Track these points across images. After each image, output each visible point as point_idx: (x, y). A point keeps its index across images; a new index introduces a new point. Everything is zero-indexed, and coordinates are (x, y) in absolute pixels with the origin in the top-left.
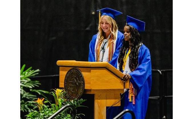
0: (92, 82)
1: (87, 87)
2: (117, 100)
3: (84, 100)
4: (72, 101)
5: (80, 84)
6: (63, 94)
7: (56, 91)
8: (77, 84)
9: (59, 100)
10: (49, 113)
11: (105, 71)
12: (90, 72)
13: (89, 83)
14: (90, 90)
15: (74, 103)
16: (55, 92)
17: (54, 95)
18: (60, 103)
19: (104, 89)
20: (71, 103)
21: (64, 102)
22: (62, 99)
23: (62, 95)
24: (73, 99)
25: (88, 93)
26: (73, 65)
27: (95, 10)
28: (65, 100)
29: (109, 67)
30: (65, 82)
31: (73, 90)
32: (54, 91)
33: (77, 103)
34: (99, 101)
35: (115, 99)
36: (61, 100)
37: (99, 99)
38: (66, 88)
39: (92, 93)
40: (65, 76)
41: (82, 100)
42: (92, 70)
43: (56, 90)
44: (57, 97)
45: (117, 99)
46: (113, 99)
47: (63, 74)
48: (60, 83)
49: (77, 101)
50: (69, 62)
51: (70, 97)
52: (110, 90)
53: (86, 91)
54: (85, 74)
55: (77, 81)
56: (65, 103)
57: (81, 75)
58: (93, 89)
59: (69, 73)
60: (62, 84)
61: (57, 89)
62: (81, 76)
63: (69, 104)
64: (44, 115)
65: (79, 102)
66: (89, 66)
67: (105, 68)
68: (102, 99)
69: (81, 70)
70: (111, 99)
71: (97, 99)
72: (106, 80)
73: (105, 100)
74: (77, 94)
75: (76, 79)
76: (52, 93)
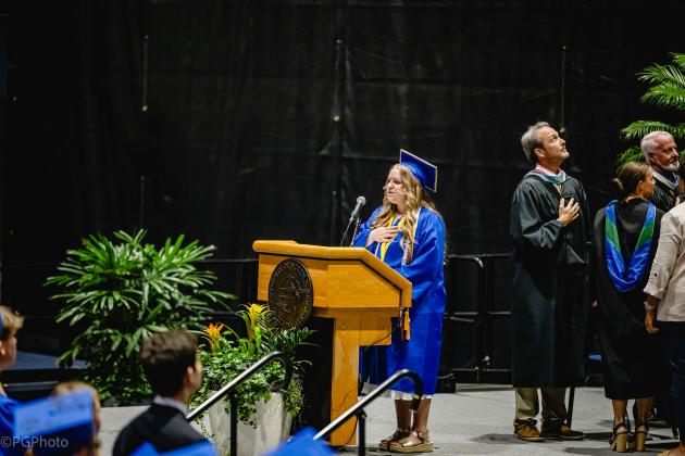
0: (329, 292)
1: (319, 301)
2: (384, 332)
3: (312, 332)
4: (285, 333)
5: (303, 295)
6: (265, 315)
7: (250, 309)
8: (298, 295)
9: (257, 329)
10: (232, 357)
11: (359, 268)
12: (325, 268)
13: (324, 294)
14: (325, 310)
15: (289, 337)
16: (248, 311)
17: (244, 317)
18: (259, 337)
19: (356, 308)
20: (282, 336)
21: (266, 335)
22: (263, 328)
23: (262, 319)
24: (287, 328)
25: (321, 315)
26: (290, 252)
28: (270, 330)
29: (367, 260)
30: (269, 289)
31: (288, 308)
32: (245, 309)
33: (296, 338)
34: (344, 333)
35: (380, 329)
36: (261, 330)
37: (345, 330)
39: (328, 316)
40: (270, 275)
41: (307, 331)
42: (329, 266)
43: (250, 307)
44: (253, 322)
45: (384, 330)
46: (375, 330)
47: (266, 271)
48: (260, 291)
49: (295, 333)
51: (282, 322)
52: (370, 309)
53: (315, 310)
54: (314, 273)
55: (297, 288)
57: (306, 274)
58: (331, 306)
59: (280, 270)
60: (263, 294)
61: (253, 306)
62: (307, 278)
64: (223, 363)
65: (300, 334)
66: (324, 255)
67: (360, 262)
68: (351, 329)
69: (307, 264)
70: (371, 329)
71: (341, 329)
72: (362, 287)
73: (358, 332)
74: (295, 318)
75: (296, 285)
76: (240, 314)
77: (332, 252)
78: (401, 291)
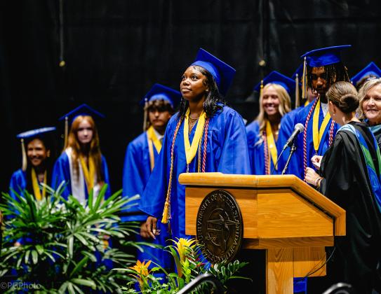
0: (259, 223)
1: (249, 232)
2: (318, 262)
3: (244, 264)
4: (216, 267)
5: (232, 227)
6: (194, 249)
7: (178, 244)
8: (227, 227)
9: (186, 264)
11: (289, 197)
12: (255, 198)
13: (254, 225)
14: (256, 241)
15: (220, 271)
16: (176, 246)
17: (173, 252)
18: (189, 272)
19: (288, 238)
20: (212, 269)
21: (196, 269)
22: (193, 262)
23: (191, 253)
24: (217, 261)
25: (251, 247)
26: (217, 183)
27: (265, 55)
28: (199, 263)
29: (298, 188)
30: (197, 223)
31: (217, 241)
32: (173, 244)
33: (227, 272)
34: (277, 264)
35: (314, 259)
36: (190, 264)
37: (278, 261)
38: (200, 236)
39: (259, 247)
40: (198, 208)
41: (238, 263)
42: (259, 195)
43: (177, 241)
44: (181, 256)
45: (318, 260)
46: (308, 260)
47: (193, 205)
48: (187, 226)
49: (226, 266)
50: (207, 178)
51: (211, 256)
52: (302, 238)
53: (245, 241)
54: (243, 204)
55: (226, 219)
56: (200, 270)
57: (235, 205)
58: (262, 236)
59: (207, 202)
60: (191, 228)
61: (181, 240)
62: (236, 209)
63: (209, 272)
65: (231, 267)
66: (253, 184)
67: (289, 190)
68: (283, 260)
69: (235, 194)
70: (305, 260)
71: (273, 261)
72: (292, 215)
73: (291, 263)
74: (225, 251)
76: (168, 249)
77: (261, 180)
78: (334, 219)
